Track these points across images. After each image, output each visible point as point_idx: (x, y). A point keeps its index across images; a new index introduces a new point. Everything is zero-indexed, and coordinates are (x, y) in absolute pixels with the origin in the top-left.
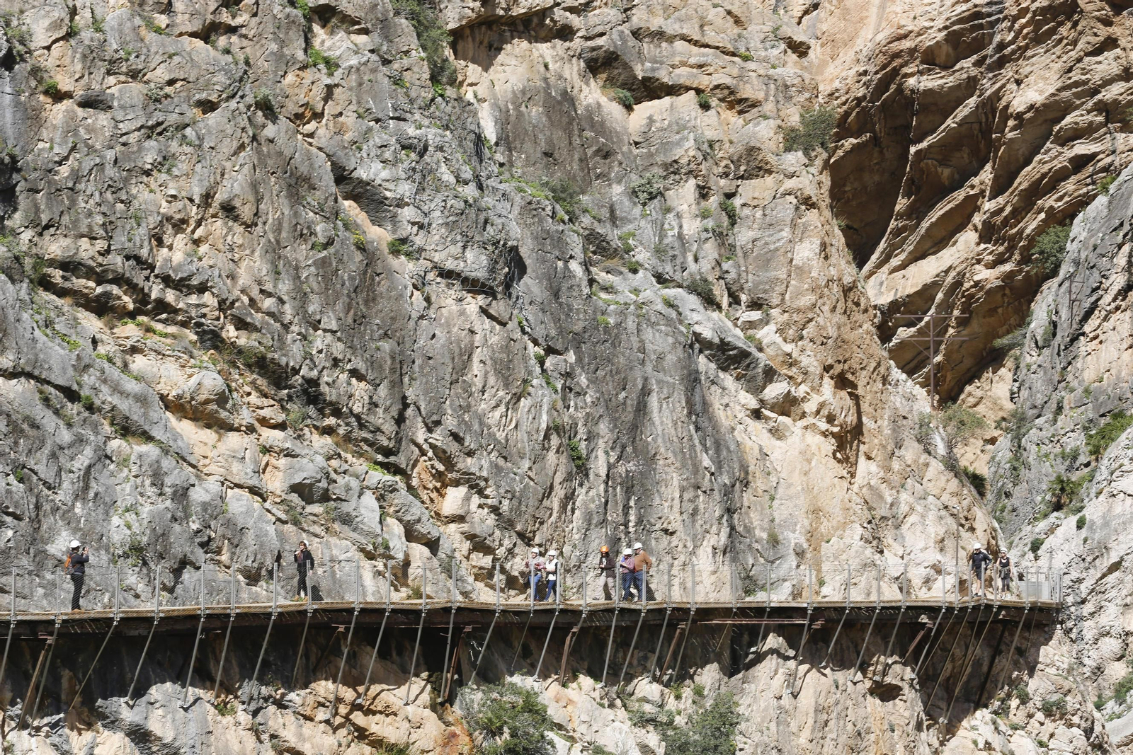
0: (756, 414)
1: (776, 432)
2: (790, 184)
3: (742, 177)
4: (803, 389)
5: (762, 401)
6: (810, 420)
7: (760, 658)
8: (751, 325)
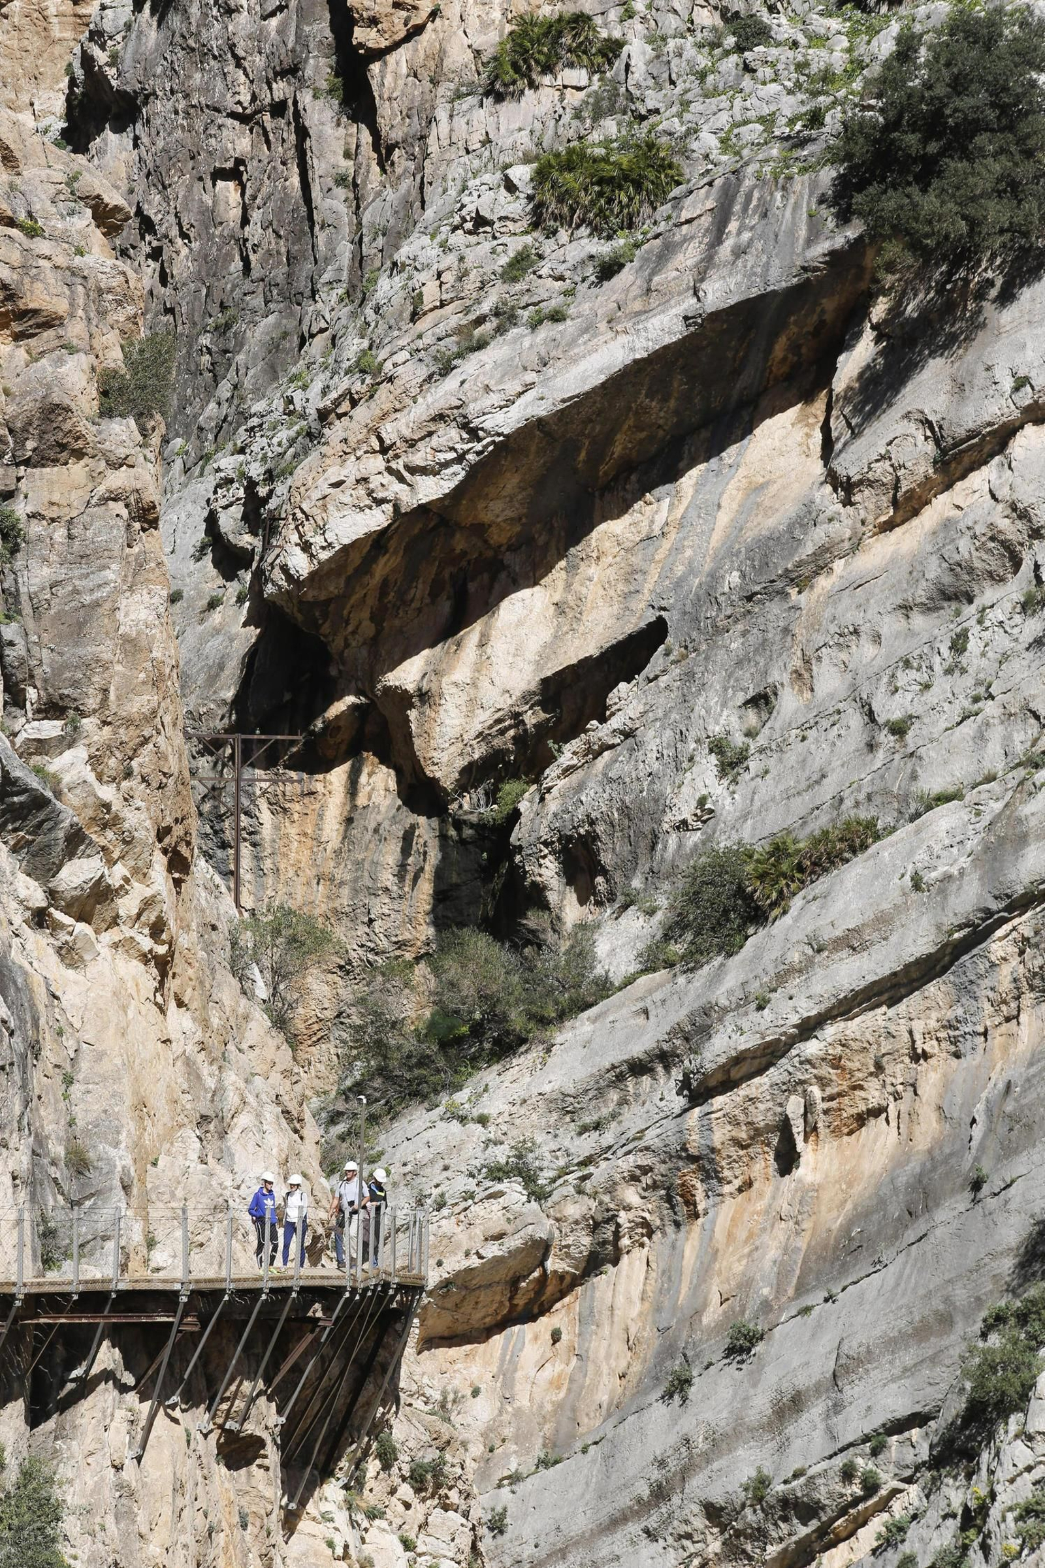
0: (40, 919)
1: (69, 954)
2: (117, 479)
3: (27, 463)
4: (120, 871)
5: (52, 894)
6: (126, 931)
7: (86, 1387)
8: (41, 746)
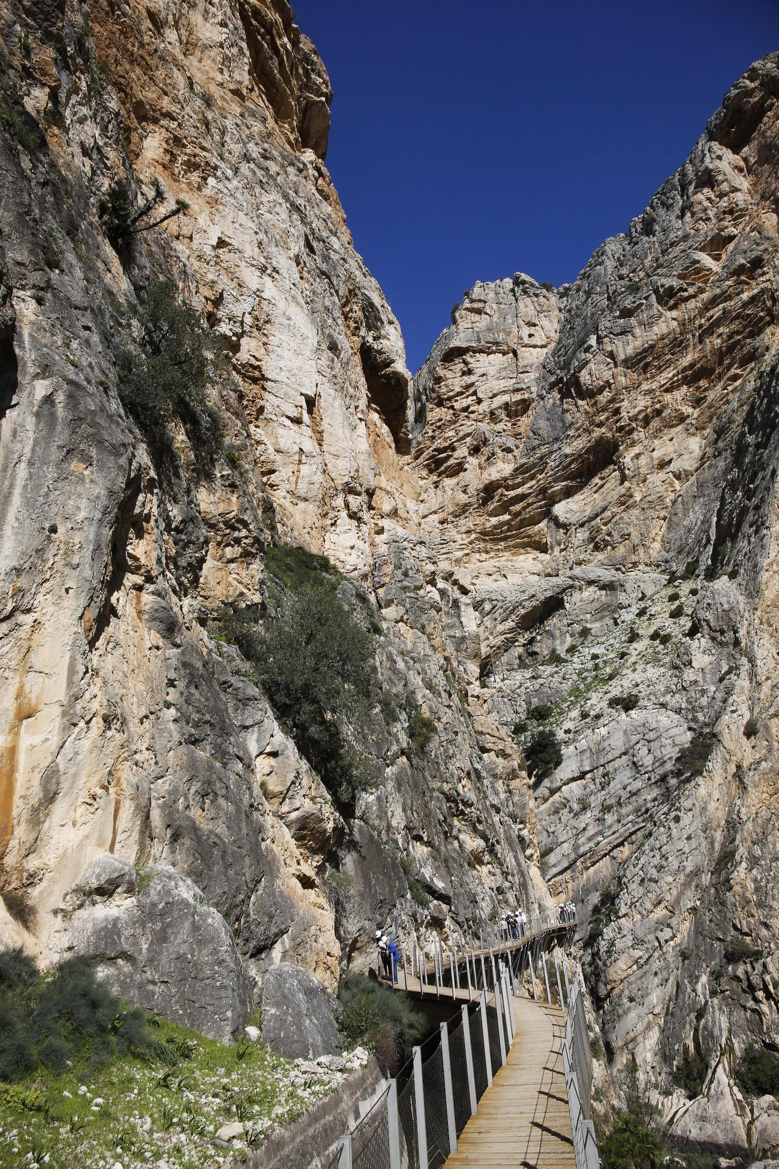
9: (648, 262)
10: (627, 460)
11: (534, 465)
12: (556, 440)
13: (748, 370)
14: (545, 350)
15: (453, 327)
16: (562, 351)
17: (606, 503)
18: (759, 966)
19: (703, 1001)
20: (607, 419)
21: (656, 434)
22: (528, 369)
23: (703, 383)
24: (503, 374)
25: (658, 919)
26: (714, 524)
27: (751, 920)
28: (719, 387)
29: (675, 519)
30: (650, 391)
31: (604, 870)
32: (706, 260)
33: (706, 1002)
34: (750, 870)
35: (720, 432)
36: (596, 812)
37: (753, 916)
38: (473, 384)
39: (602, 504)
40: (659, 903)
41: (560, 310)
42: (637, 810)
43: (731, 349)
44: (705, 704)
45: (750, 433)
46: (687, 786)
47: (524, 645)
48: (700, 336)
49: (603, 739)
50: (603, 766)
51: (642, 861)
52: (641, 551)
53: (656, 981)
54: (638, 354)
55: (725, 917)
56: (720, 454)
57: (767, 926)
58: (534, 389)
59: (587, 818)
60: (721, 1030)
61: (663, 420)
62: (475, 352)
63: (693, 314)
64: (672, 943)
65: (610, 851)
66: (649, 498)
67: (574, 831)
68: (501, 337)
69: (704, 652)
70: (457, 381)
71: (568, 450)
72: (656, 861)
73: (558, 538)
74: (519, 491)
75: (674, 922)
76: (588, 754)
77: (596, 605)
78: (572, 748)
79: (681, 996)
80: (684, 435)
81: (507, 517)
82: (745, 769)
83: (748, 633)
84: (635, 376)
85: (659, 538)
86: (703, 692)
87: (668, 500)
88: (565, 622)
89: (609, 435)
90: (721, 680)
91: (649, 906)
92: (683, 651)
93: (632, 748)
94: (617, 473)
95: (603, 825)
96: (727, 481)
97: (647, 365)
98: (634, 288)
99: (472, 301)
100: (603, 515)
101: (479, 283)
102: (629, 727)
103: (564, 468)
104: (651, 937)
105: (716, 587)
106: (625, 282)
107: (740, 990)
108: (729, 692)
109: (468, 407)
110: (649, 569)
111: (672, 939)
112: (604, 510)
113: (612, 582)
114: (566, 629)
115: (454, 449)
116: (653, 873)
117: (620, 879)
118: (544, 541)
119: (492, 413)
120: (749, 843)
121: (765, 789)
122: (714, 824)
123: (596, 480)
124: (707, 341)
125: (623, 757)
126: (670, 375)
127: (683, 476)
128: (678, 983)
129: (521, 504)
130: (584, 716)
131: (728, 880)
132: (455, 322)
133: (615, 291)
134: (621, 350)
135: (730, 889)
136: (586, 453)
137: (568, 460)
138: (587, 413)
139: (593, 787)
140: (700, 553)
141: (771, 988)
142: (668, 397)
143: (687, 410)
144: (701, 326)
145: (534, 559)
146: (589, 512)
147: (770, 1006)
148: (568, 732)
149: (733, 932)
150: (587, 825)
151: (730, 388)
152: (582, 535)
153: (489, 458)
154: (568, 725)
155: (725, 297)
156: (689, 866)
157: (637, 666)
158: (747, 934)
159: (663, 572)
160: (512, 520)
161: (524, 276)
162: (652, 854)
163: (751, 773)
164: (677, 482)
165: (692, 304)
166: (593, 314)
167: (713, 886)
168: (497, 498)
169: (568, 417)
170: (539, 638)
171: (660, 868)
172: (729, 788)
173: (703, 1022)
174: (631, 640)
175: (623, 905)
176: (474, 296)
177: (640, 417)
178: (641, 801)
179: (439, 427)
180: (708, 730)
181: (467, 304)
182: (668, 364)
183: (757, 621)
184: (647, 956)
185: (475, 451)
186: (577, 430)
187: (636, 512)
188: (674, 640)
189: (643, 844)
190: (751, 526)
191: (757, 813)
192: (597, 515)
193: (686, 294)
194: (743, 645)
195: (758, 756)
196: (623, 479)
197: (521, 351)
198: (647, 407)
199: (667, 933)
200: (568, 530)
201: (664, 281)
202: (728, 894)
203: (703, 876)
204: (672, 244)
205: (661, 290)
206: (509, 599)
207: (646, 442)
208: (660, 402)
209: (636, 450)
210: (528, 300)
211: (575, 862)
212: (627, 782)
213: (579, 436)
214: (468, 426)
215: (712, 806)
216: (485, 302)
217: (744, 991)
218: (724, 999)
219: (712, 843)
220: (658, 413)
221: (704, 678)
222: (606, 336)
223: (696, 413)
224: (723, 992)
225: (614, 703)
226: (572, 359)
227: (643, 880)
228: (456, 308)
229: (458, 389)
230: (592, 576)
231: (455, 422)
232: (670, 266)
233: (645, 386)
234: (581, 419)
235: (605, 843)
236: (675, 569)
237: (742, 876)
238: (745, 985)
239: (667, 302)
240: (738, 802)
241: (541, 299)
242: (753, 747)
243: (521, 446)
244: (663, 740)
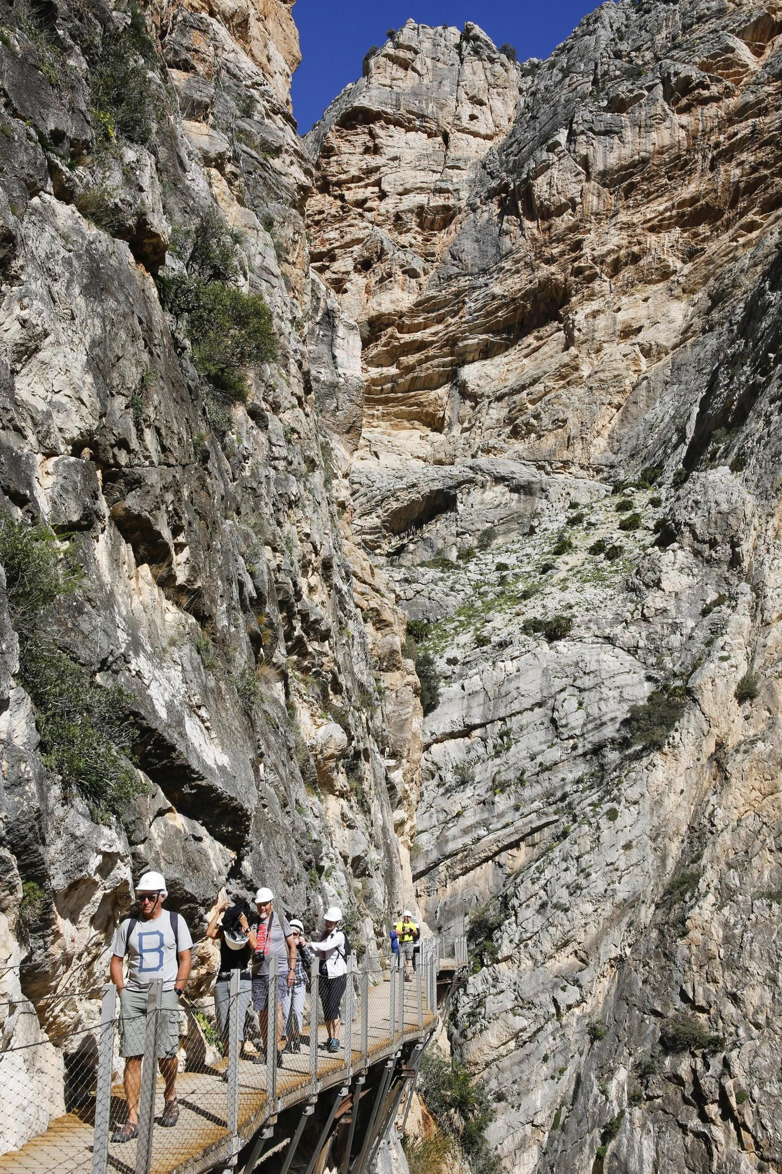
9: (660, 39)
10: (580, 315)
11: (446, 303)
12: (484, 271)
13: (772, 218)
14: (489, 144)
15: (363, 81)
16: (514, 148)
17: (539, 372)
18: (716, 1063)
19: (617, 1111)
20: (562, 254)
21: (627, 288)
22: (461, 164)
23: (704, 229)
24: (424, 163)
25: (560, 970)
26: (694, 416)
27: (711, 987)
28: (725, 237)
29: (633, 409)
30: (629, 226)
31: (481, 883)
32: (743, 51)
33: (622, 1113)
34: (720, 909)
35: (717, 299)
36: (481, 790)
37: (715, 981)
38: (377, 169)
39: (534, 373)
40: (566, 944)
41: (521, 91)
42: (549, 794)
43: (751, 188)
44: (677, 644)
45: (772, 289)
46: (635, 764)
47: (388, 555)
48: (713, 159)
49: (509, 678)
50: (503, 719)
51: (547, 874)
52: (578, 446)
53: (545, 1070)
54: (622, 168)
55: (670, 978)
56: (711, 329)
57: (735, 999)
58: (465, 194)
59: (465, 797)
60: (641, 1162)
61: (639, 270)
62: (388, 122)
63: (710, 125)
64: (577, 1011)
65: (496, 854)
66: (602, 376)
67: (442, 817)
68: (430, 109)
69: (681, 570)
70: (355, 159)
71: (497, 290)
72: (570, 877)
73: (462, 413)
74: (418, 336)
75: (585, 977)
76: (481, 698)
77: (502, 512)
78: (456, 687)
79: (581, 1099)
80: (665, 297)
81: (393, 370)
82: (730, 749)
83: (755, 548)
84: (612, 199)
85: (606, 433)
86: (675, 627)
87: (627, 382)
88: (454, 529)
89: (560, 277)
90: (705, 612)
91: (547, 947)
92: (646, 564)
93: (553, 697)
94: (561, 334)
95: (490, 811)
96: (726, 355)
97: (632, 187)
98: (635, 73)
99: (398, 46)
100: (532, 389)
101: (411, 23)
102: (553, 665)
103: (488, 314)
104: (545, 998)
105: (711, 478)
106: (622, 63)
107: (679, 1098)
108: (717, 630)
109: (365, 201)
110: (583, 473)
111: (578, 1004)
112: (535, 381)
113: (530, 483)
114: (452, 539)
115: (333, 259)
116: (563, 895)
117: (506, 899)
118: (441, 414)
119: (398, 217)
120: (723, 866)
121: (757, 785)
122: (671, 829)
123: (530, 340)
124: (722, 169)
125: (537, 710)
126: (661, 208)
127: (654, 352)
128: (579, 1076)
129: (417, 356)
130: (481, 641)
131: (683, 920)
132: (366, 72)
133: (606, 73)
134: (599, 157)
135: (684, 934)
136: (522, 298)
137: (496, 303)
138: (535, 240)
139: (481, 750)
140: (666, 455)
141: (733, 1100)
142: (652, 239)
143: (674, 263)
144: (717, 145)
145: (422, 438)
146: (512, 381)
147: (727, 1128)
148: (452, 662)
149: (679, 1004)
150: (464, 808)
151: (741, 240)
152: (497, 412)
153: (382, 280)
154: (450, 653)
155: (759, 109)
156: (623, 892)
157: (568, 584)
158: (702, 1010)
159: (605, 480)
160: (400, 376)
161: (477, 30)
162: (564, 865)
163: (739, 757)
164: (643, 360)
165: (711, 110)
166: (568, 101)
167: (657, 926)
168: (384, 340)
169: (507, 243)
170: (411, 547)
171: (575, 889)
172: (700, 775)
173: (612, 1145)
174: (558, 552)
175: (506, 941)
176: (403, 39)
177: (609, 259)
178: (556, 781)
179: (317, 223)
180: (679, 683)
181: (389, 48)
182: (662, 191)
183: (771, 533)
184: (534, 1028)
185: (365, 266)
186: (517, 262)
187: (579, 391)
188: (626, 555)
189: (550, 849)
190: (772, 401)
191: (739, 820)
192: (523, 388)
193: (706, 93)
194: (745, 564)
195: (751, 732)
196: (570, 342)
197: (456, 137)
198: (620, 248)
199: (572, 994)
200: (477, 403)
201: (679, 67)
202: (680, 942)
203: (643, 908)
204: (701, 19)
205: (674, 80)
206: (378, 485)
207: (609, 298)
208: (640, 243)
209: (594, 305)
210: (478, 65)
211: (436, 865)
212: (537, 748)
213: (517, 272)
214: (359, 229)
215: (670, 801)
216: (416, 53)
217: (686, 1101)
218: (650, 1111)
219: (663, 859)
220: (635, 258)
221: (678, 608)
222: (582, 133)
223: (688, 268)
224: (650, 1098)
225: (532, 627)
226: (528, 159)
227: (543, 906)
228: (373, 53)
229: (354, 172)
230: (503, 471)
231: (343, 219)
232: (691, 49)
233: (623, 217)
234: (524, 246)
235: (488, 842)
236: (622, 477)
237: (707, 915)
238: (689, 1090)
239: (678, 100)
240: (713, 800)
241: (498, 68)
242: (747, 718)
243: (432, 272)
244: (605, 690)
